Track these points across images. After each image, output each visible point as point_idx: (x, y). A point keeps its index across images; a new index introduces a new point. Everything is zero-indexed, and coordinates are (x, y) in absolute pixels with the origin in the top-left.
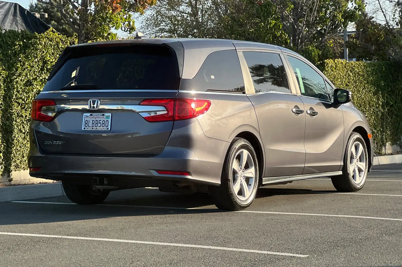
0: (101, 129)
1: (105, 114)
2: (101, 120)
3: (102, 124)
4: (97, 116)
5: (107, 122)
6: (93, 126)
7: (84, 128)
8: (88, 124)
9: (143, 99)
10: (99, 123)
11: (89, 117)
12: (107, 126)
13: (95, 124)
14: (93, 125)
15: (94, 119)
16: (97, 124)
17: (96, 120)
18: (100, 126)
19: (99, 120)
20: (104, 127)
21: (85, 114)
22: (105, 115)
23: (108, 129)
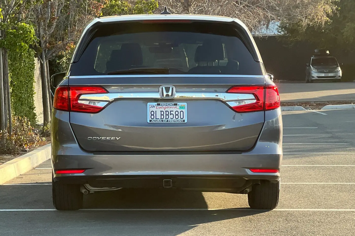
0: (175, 122)
1: (178, 103)
2: (173, 111)
3: (175, 115)
4: (166, 105)
5: (182, 113)
6: (162, 118)
7: (150, 121)
8: (155, 115)
9: (231, 86)
10: (171, 114)
11: (155, 107)
12: (182, 117)
13: (165, 115)
14: (162, 116)
15: (163, 110)
16: (168, 115)
17: (166, 110)
18: (172, 118)
19: (171, 111)
20: (177, 119)
21: (149, 104)
22: (179, 105)
23: (184, 121)
